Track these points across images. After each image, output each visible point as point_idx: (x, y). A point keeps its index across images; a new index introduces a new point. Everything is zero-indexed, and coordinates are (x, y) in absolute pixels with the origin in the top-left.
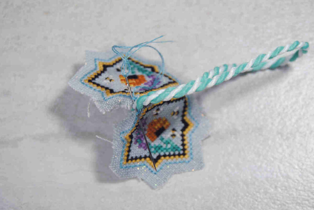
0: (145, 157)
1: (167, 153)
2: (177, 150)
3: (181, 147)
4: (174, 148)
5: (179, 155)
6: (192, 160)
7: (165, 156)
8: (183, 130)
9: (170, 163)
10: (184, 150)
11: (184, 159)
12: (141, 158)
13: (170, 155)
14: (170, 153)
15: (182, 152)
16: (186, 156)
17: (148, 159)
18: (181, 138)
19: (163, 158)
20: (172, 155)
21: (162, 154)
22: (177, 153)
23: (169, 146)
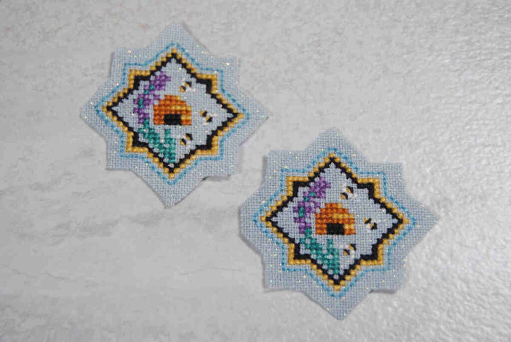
0: (292, 241)
1: (319, 262)
2: (333, 269)
3: (342, 272)
4: (333, 264)
5: (331, 277)
6: (339, 298)
7: (314, 262)
8: (365, 258)
9: (311, 275)
10: (342, 278)
11: (331, 287)
12: (286, 235)
13: (319, 267)
14: (322, 265)
15: (336, 277)
16: (337, 287)
17: (293, 246)
18: (352, 262)
19: (309, 261)
20: (322, 269)
21: (313, 257)
22: (330, 272)
23: (330, 257)
